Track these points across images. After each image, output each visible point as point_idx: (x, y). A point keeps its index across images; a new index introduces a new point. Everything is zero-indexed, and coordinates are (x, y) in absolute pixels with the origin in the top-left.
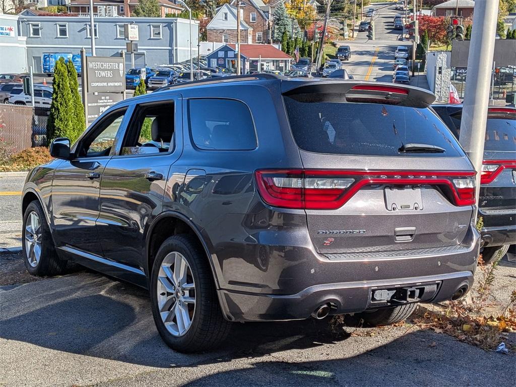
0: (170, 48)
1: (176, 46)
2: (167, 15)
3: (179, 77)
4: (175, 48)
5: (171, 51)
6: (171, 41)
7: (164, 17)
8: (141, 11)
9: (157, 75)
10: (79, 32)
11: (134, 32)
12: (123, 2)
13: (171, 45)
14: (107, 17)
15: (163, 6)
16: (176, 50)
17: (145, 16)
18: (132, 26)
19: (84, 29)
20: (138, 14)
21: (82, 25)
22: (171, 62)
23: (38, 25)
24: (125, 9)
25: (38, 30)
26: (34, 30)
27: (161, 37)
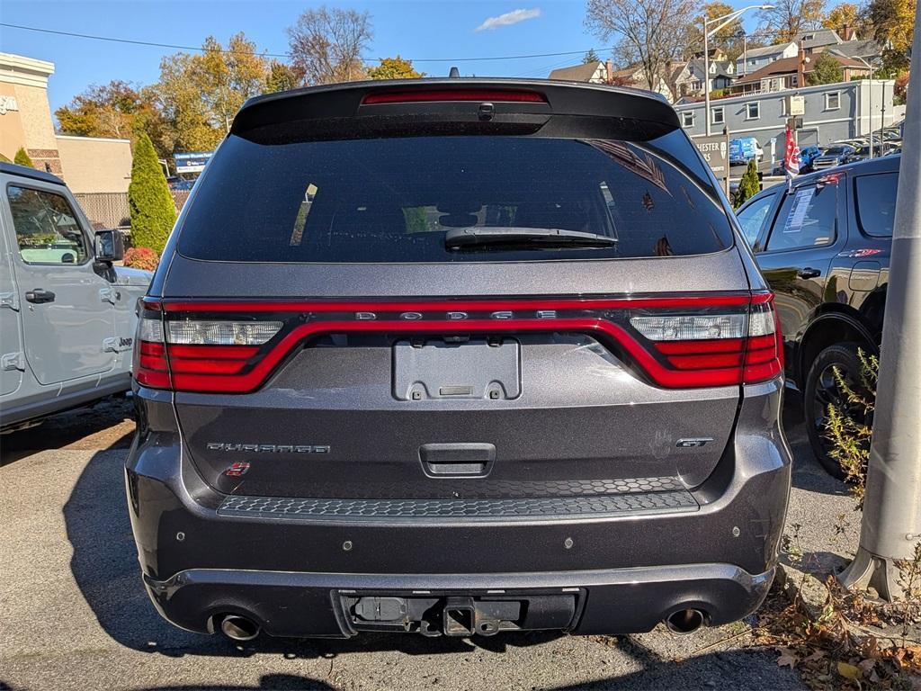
0: (850, 119)
1: (860, 115)
2: (852, 79)
3: (856, 154)
4: (857, 118)
5: (851, 124)
6: (853, 109)
7: (848, 81)
8: (817, 78)
9: (826, 154)
10: (738, 114)
11: (797, 106)
12: (796, 71)
13: (852, 114)
14: (772, 92)
15: (848, 68)
16: (859, 120)
17: (821, 84)
18: (796, 97)
19: (742, 110)
20: (812, 82)
21: (741, 106)
22: (852, 135)
23: (691, 114)
24: (798, 80)
25: (691, 119)
26: (686, 119)
27: (839, 107)
